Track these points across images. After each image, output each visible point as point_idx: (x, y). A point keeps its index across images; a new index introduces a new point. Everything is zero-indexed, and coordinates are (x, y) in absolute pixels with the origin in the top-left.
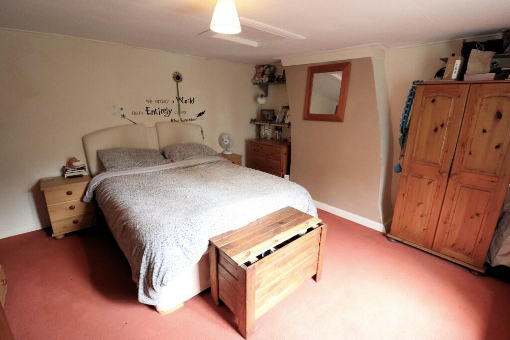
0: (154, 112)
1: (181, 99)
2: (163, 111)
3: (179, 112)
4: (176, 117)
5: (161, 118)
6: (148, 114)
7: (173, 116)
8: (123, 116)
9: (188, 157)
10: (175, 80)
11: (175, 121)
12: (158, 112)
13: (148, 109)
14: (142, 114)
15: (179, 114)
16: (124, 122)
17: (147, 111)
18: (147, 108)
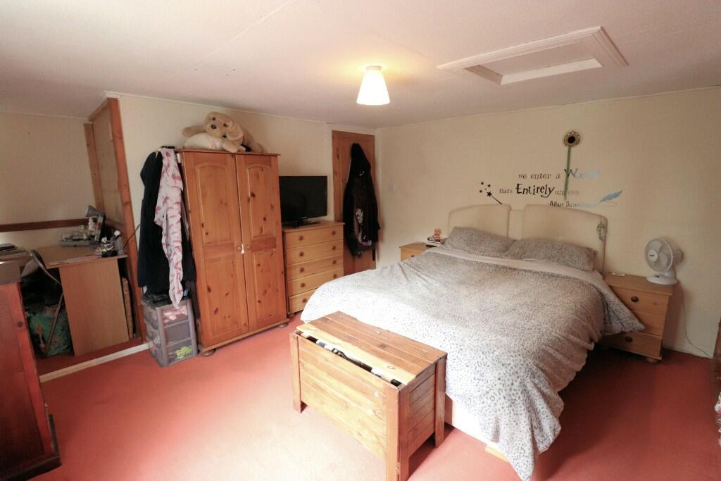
0: (528, 190)
1: (574, 171)
2: (539, 190)
3: (565, 193)
4: (559, 199)
5: (536, 199)
6: (518, 192)
7: (554, 197)
8: (489, 194)
9: (529, 257)
10: (566, 145)
11: (557, 205)
12: (532, 191)
13: (520, 186)
14: (511, 192)
15: (565, 194)
16: (490, 200)
17: (518, 189)
18: (518, 185)
